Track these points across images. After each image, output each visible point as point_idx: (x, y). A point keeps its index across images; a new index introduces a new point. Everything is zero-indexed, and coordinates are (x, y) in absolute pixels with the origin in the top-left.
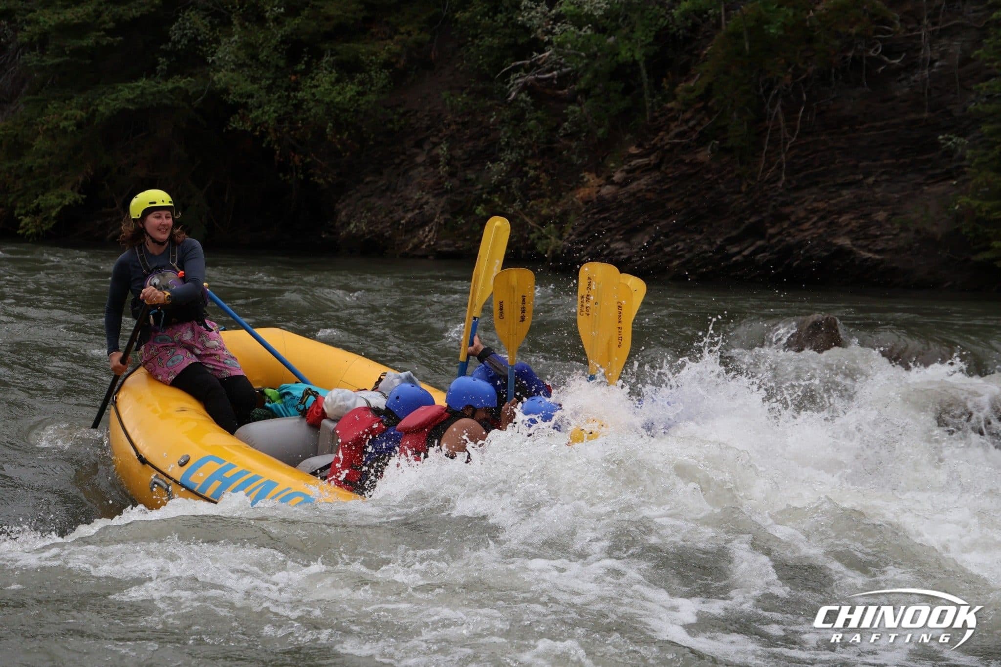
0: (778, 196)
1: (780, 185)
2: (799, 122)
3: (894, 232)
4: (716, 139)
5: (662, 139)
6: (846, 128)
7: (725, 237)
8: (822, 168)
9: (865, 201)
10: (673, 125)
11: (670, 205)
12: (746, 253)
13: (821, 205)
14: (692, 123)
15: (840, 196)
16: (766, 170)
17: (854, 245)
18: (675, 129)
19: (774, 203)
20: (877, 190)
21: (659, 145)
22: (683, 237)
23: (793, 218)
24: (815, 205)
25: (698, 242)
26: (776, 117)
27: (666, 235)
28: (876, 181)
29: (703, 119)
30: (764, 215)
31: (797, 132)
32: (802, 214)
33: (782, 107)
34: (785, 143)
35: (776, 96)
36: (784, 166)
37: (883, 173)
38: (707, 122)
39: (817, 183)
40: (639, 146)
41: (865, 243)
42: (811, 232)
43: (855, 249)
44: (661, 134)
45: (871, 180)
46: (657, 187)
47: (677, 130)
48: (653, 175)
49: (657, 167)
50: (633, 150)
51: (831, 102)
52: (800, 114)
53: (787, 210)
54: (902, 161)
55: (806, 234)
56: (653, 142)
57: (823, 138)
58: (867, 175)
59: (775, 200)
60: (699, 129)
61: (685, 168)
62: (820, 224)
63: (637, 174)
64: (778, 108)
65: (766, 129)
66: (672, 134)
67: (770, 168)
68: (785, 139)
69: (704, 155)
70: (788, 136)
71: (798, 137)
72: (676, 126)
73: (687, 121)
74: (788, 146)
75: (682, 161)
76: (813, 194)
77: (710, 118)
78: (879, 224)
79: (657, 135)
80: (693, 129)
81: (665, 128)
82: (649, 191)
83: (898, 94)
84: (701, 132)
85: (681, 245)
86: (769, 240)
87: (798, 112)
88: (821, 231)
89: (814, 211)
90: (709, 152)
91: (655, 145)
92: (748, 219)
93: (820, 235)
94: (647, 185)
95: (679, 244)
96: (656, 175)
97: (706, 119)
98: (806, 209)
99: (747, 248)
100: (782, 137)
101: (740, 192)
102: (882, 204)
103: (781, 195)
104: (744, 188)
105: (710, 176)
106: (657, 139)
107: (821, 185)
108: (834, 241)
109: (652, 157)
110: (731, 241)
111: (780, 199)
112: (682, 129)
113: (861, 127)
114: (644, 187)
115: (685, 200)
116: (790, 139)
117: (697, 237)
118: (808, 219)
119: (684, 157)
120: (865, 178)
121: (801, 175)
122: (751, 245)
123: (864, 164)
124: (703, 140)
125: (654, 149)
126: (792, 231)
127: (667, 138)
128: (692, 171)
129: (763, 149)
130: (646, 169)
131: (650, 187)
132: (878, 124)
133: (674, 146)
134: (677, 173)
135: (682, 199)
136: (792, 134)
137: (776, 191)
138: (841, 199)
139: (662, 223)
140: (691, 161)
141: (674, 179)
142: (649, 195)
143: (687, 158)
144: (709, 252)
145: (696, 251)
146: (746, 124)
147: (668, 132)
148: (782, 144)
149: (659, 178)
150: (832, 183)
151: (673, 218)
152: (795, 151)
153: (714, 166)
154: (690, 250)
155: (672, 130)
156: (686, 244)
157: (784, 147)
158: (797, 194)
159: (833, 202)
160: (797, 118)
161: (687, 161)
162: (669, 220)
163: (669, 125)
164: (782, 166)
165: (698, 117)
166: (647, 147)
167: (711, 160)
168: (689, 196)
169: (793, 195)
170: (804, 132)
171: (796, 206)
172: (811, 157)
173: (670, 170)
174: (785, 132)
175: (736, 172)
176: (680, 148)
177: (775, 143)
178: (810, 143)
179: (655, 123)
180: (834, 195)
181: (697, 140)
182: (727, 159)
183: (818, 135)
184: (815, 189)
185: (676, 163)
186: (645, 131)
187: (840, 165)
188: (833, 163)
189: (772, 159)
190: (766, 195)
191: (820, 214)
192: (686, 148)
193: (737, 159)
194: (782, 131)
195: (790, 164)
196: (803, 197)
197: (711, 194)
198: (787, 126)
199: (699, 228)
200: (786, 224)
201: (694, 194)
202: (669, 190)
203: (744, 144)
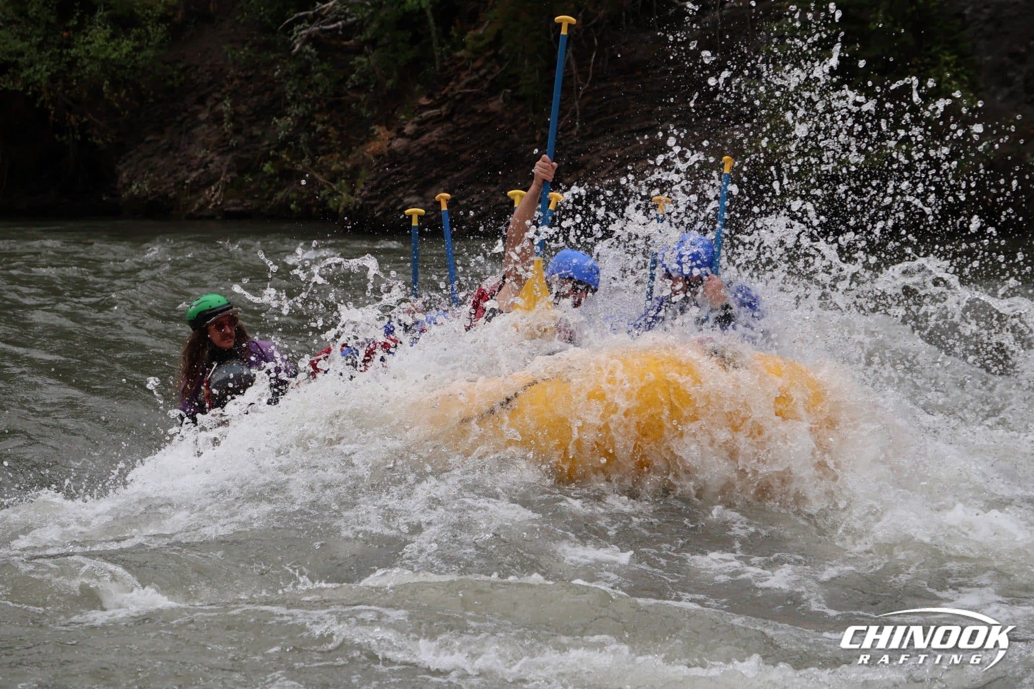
0: (572, 144)
1: (575, 133)
2: (591, 68)
4: (508, 88)
5: (452, 90)
6: (639, 73)
8: (616, 115)
10: (463, 75)
11: (464, 156)
13: (617, 152)
14: (483, 72)
15: (636, 142)
16: (559, 118)
18: (466, 78)
19: (569, 152)
21: (449, 95)
22: (478, 189)
23: (589, 167)
24: (610, 152)
25: (493, 194)
26: (568, 64)
27: (461, 188)
29: (493, 67)
31: (590, 78)
32: (597, 162)
33: (574, 53)
34: (578, 90)
36: (578, 113)
38: (498, 70)
39: (611, 130)
40: (430, 96)
44: (452, 83)
45: (666, 125)
46: (450, 138)
47: (467, 79)
48: (444, 126)
49: (449, 118)
50: (424, 101)
51: (623, 47)
52: (593, 60)
53: (582, 159)
56: (443, 93)
57: (616, 84)
58: (661, 121)
59: (570, 149)
60: (490, 77)
61: (477, 119)
62: (616, 172)
63: (429, 125)
64: (570, 54)
66: (463, 83)
67: (564, 116)
68: (578, 85)
69: (496, 105)
70: (580, 82)
71: (590, 83)
72: (467, 76)
73: (477, 70)
74: (581, 93)
75: (474, 111)
76: (608, 141)
77: (501, 66)
79: (448, 85)
80: (484, 77)
81: (455, 77)
82: (440, 143)
84: (492, 81)
85: (476, 198)
87: (590, 58)
89: (609, 159)
90: (501, 101)
91: (445, 95)
94: (439, 137)
95: (474, 196)
96: (448, 125)
97: (497, 67)
98: (601, 158)
100: (575, 84)
101: (535, 142)
103: (575, 143)
104: (538, 138)
105: (503, 126)
106: (447, 89)
107: (616, 132)
109: (444, 108)
111: (575, 147)
112: (473, 78)
113: (655, 72)
114: (436, 139)
115: (479, 151)
116: (583, 86)
117: (493, 189)
118: (605, 168)
119: (476, 107)
120: (660, 123)
121: (595, 122)
123: (658, 109)
124: (494, 89)
125: (445, 99)
126: (588, 179)
127: (457, 88)
128: (484, 121)
130: (438, 120)
131: (442, 139)
132: (670, 68)
133: (465, 95)
134: (469, 124)
135: (476, 150)
136: (585, 80)
137: (571, 139)
138: (635, 145)
139: (456, 175)
140: (483, 111)
141: (466, 129)
142: (441, 147)
143: (479, 108)
144: (504, 204)
145: (492, 203)
146: (537, 72)
147: (458, 81)
148: (575, 92)
149: (451, 129)
150: (626, 129)
151: (467, 169)
152: (588, 99)
153: (507, 115)
154: (487, 201)
155: (462, 80)
156: (481, 197)
157: (578, 94)
158: (592, 142)
159: (627, 149)
160: (589, 64)
161: (480, 111)
162: (463, 172)
163: (459, 75)
164: (575, 113)
165: (489, 65)
166: (438, 97)
167: (503, 109)
168: (482, 147)
169: (588, 143)
170: (597, 78)
171: (591, 154)
172: (605, 103)
173: (462, 121)
174: (577, 79)
175: (530, 121)
176: (471, 97)
177: (568, 90)
178: (603, 89)
179: (445, 73)
180: (629, 142)
181: (488, 89)
182: (520, 107)
183: (611, 81)
184: (610, 137)
185: (468, 113)
186: (435, 82)
187: (635, 111)
188: (627, 109)
189: (566, 107)
190: (561, 144)
191: (616, 162)
192: (478, 98)
193: (530, 108)
194: (575, 77)
195: (584, 111)
196: (598, 145)
197: (505, 144)
198: (580, 72)
199: (494, 180)
200: (582, 173)
201: (488, 145)
202: (462, 142)
203: (536, 92)
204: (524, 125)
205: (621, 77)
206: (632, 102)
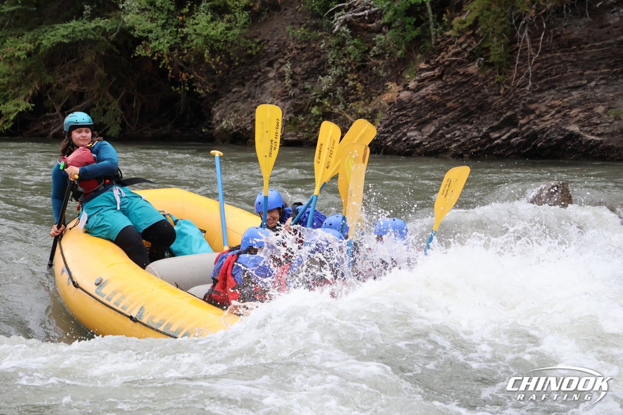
0: (526, 96)
1: (528, 88)
2: (541, 43)
3: (610, 121)
4: (482, 57)
5: (443, 58)
6: (575, 47)
7: (489, 127)
8: (557, 77)
9: (589, 99)
10: (450, 47)
11: (449, 104)
12: (504, 137)
13: (558, 102)
14: (464, 46)
15: (571, 95)
16: (517, 78)
17: (581, 131)
18: (452, 50)
19: (523, 102)
20: (598, 91)
21: (441, 62)
22: (459, 127)
23: (537, 112)
24: (553, 102)
25: (470, 130)
26: (524, 40)
27: (447, 126)
28: (596, 85)
29: (472, 43)
30: (517, 110)
31: (539, 51)
32: (544, 109)
33: (529, 33)
34: (531, 59)
35: (524, 25)
36: (531, 75)
37: (601, 79)
38: (475, 45)
39: (554, 87)
40: (427, 62)
41: (589, 129)
42: (550, 122)
43: (582, 133)
44: (442, 54)
45: (593, 84)
46: (440, 91)
47: (454, 51)
48: (437, 83)
49: (440, 77)
50: (423, 66)
51: (564, 29)
52: (542, 38)
53: (533, 106)
54: (615, 70)
55: (547, 123)
56: (436, 60)
57: (558, 55)
59: (524, 100)
60: (469, 50)
61: (459, 78)
62: (557, 116)
63: (426, 82)
64: (526, 34)
65: (518, 49)
66: (450, 54)
67: (520, 77)
68: (531, 55)
69: (473, 68)
70: (533, 53)
71: (540, 54)
72: (453, 48)
73: (461, 44)
74: (533, 61)
75: (457, 73)
76: (551, 94)
77: (477, 42)
78: (599, 116)
79: (439, 55)
80: (465, 49)
81: (445, 49)
82: (433, 94)
83: (611, 22)
84: (471, 52)
85: (458, 133)
86: (521, 128)
87: (540, 36)
88: (558, 121)
89: (552, 107)
90: (477, 66)
91: (438, 62)
92: (505, 113)
93: (557, 124)
94: (433, 91)
95: (456, 132)
96: (439, 83)
97: (475, 43)
98: (546, 106)
99: (504, 134)
100: (529, 55)
101: (500, 94)
102: (601, 101)
103: (528, 95)
104: (502, 91)
105: (478, 83)
106: (439, 57)
107: (557, 89)
108: (567, 128)
109: (436, 70)
110: (493, 129)
111: (528, 99)
112: (457, 50)
113: (585, 46)
114: (431, 92)
115: (460, 100)
116: (534, 56)
117: (469, 127)
118: (548, 113)
119: (459, 70)
120: (589, 82)
121: (543, 81)
122: (508, 132)
123: (588, 72)
124: (472, 58)
125: (437, 64)
126: (537, 121)
127: (446, 57)
128: (465, 80)
129: (515, 63)
130: (432, 79)
131: (435, 92)
132: (597, 44)
133: (452, 62)
134: (454, 82)
135: (458, 100)
136: (536, 52)
137: (525, 93)
138: (571, 98)
139: (444, 117)
140: (464, 73)
141: (452, 85)
142: (434, 98)
143: (461, 71)
144: (478, 137)
145: (469, 137)
146: (503, 45)
147: (447, 52)
148: (529, 60)
149: (441, 85)
150: (565, 86)
151: (451, 114)
152: (539, 64)
153: (480, 76)
154: (464, 136)
155: (450, 51)
156: (462, 132)
157: (531, 61)
158: (540, 95)
159: (566, 100)
160: (540, 41)
161: (461, 73)
162: (449, 115)
163: (448, 48)
164: (529, 75)
165: (469, 41)
166: (432, 63)
167: (478, 72)
168: (463, 98)
169: (537, 96)
170: (545, 51)
171: (539, 103)
172: (550, 68)
173: (449, 80)
174: (530, 51)
175: (496, 80)
176: (456, 63)
177: (524, 59)
178: (549, 58)
179: (438, 46)
180: (566, 95)
181: (468, 58)
182: (490, 70)
183: (555, 53)
184: (553, 91)
185: (453, 74)
186: (430, 52)
187: (570, 73)
188: (565, 72)
189: (522, 70)
190: (518, 96)
191: (556, 109)
192: (460, 64)
193: (497, 71)
194: (529, 50)
195: (535, 74)
196: (544, 97)
197: (479, 96)
198: (532, 47)
199: (471, 121)
200: (532, 117)
201: (466, 96)
202: (448, 94)
203: (502, 60)
204: (492, 83)
205: (562, 50)
206: (569, 67)
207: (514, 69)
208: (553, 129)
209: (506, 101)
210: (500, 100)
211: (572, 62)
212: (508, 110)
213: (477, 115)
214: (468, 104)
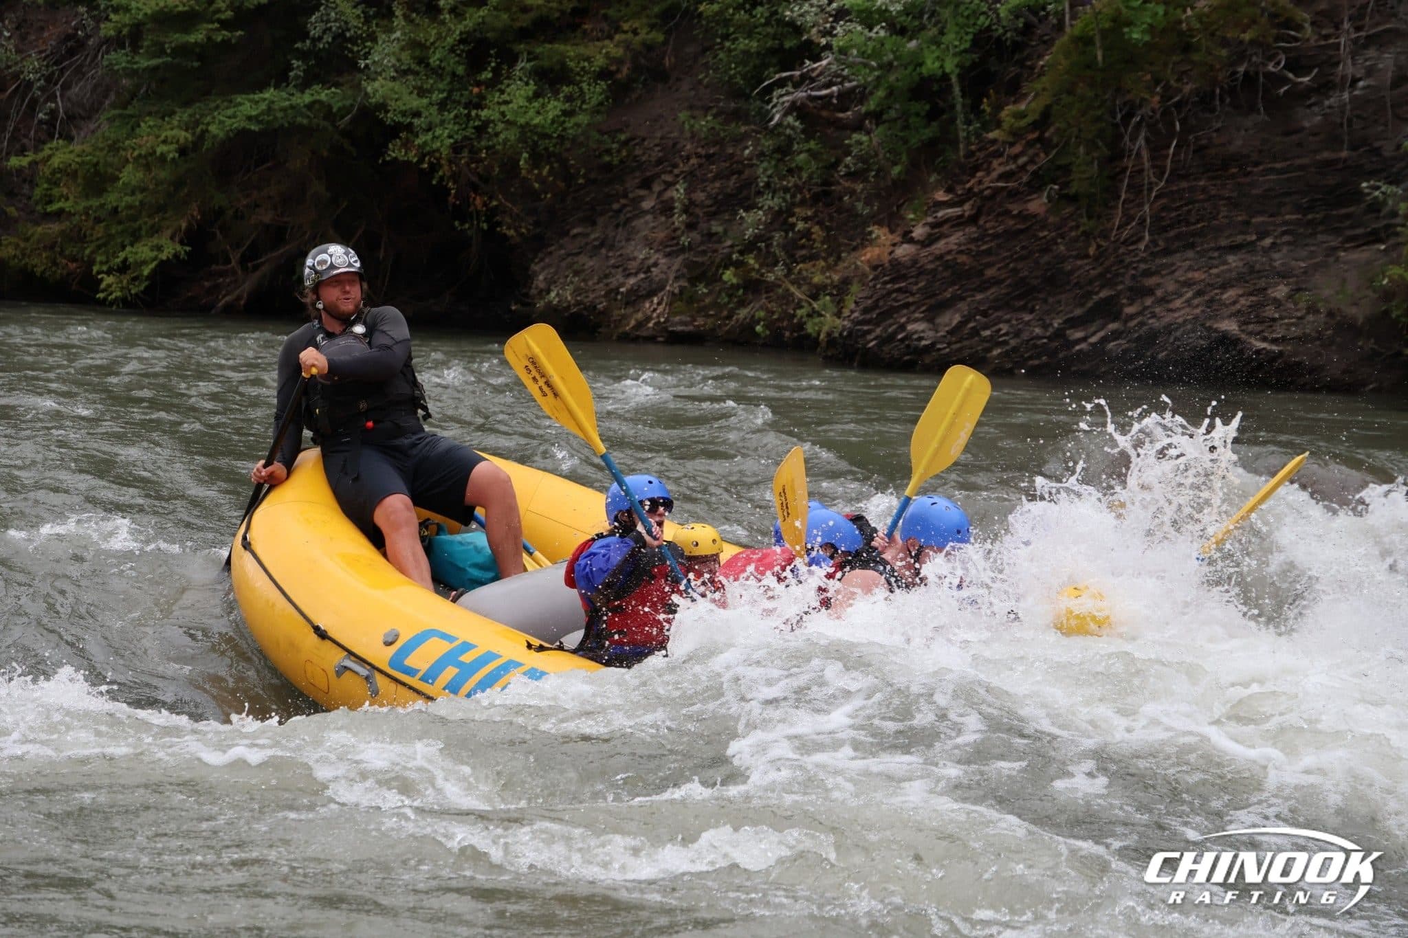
0: (1138, 262)
1: (1142, 247)
2: (1169, 161)
3: (1299, 314)
4: (1055, 183)
5: (980, 182)
6: (1234, 170)
7: (1065, 318)
8: (1200, 225)
9: (1259, 272)
10: (995, 163)
11: (990, 273)
12: (1093, 340)
13: (1197, 275)
14: (1022, 160)
15: (1225, 263)
16: (1122, 226)
17: (1243, 331)
18: (998, 167)
19: (1133, 272)
20: (1276, 256)
21: (976, 190)
22: (1008, 317)
23: (1159, 293)
24: (1190, 275)
25: (1028, 323)
26: (1138, 154)
27: (985, 314)
28: (1274, 244)
29: (1037, 155)
30: (1120, 287)
31: (1166, 176)
32: (1171, 287)
33: (1147, 140)
34: (1150, 190)
35: (1139, 124)
36: (1148, 221)
37: (1284, 233)
38: (1043, 159)
39: (1192, 246)
40: (949, 190)
41: (1258, 328)
42: (1183, 312)
43: (1243, 336)
44: (979, 174)
45: (1268, 241)
46: (972, 247)
47: (1002, 169)
48: (967, 230)
49: (973, 220)
50: (941, 196)
51: (1215, 135)
52: (1172, 150)
53: (1150, 282)
54: (1310, 217)
55: (1176, 315)
56: (968, 186)
57: (1202, 183)
58: (1262, 237)
59: (1135, 268)
60: (1032, 168)
61: (1011, 222)
62: (1196, 302)
63: (945, 229)
64: (1141, 141)
65: (1124, 170)
66: (995, 175)
67: (1128, 224)
68: (1150, 183)
69: (1037, 205)
70: (1154, 179)
71: (1167, 181)
72: (1000, 164)
73: (1015, 158)
74: (1154, 194)
75: (1007, 212)
76: (1187, 260)
77: (1047, 154)
78: (1277, 303)
79: (973, 176)
80: (1023, 168)
81: (985, 166)
82: (960, 252)
83: (1307, 124)
84: (1035, 173)
85: (1004, 328)
86: (1126, 322)
87: (1169, 147)
88: (1198, 311)
89: (1188, 284)
90: (1045, 200)
91: (970, 189)
92: (1097, 293)
93: (1197, 317)
94: (959, 245)
95: (1001, 326)
96: (972, 230)
97: (1042, 155)
98: (1177, 281)
99: (1094, 333)
100: (1146, 181)
101: (1087, 256)
102: (1284, 275)
103: (1143, 260)
104: (1092, 251)
105: (1046, 233)
106: (972, 182)
107: (1198, 249)
108: (1215, 326)
109: (967, 206)
110: (1073, 323)
111: (1143, 266)
112: (1008, 168)
113: (1255, 169)
114: (955, 247)
115: (1011, 265)
116: (1157, 184)
117: (1027, 317)
118: (1181, 296)
119: (1010, 207)
120: (1260, 238)
121: (1172, 234)
122: (1101, 329)
123: (1259, 219)
124: (1037, 183)
125: (969, 194)
126: (1157, 310)
127: (987, 181)
128: (1021, 226)
129: (1119, 197)
130: (959, 223)
131: (963, 248)
132: (1278, 166)
133: (997, 191)
134: (1000, 229)
135: (1007, 264)
136: (1160, 178)
137: (1136, 255)
138: (1225, 267)
139: (979, 297)
140: (1020, 212)
141: (996, 236)
142: (962, 258)
143: (1015, 209)
144: (1042, 338)
145: (1025, 336)
146: (1096, 163)
147: (988, 172)
148: (1146, 191)
149: (975, 236)
150: (1212, 245)
151: (992, 290)
152: (1164, 201)
153: (1051, 219)
154: (1017, 334)
155: (994, 170)
156: (1012, 326)
157: (1149, 195)
158: (1165, 260)
159: (1214, 271)
160: (1167, 156)
161: (1015, 212)
162: (989, 293)
163: (990, 163)
164: (1145, 220)
165: (1031, 152)
166: (960, 192)
167: (1047, 211)
168: (1016, 260)
169: (1158, 261)
170: (1176, 176)
171: (1163, 276)
172: (1186, 208)
173: (990, 225)
174: (1149, 175)
175: (1081, 229)
176: (1005, 194)
177: (1136, 189)
178: (1184, 189)
179: (972, 160)
180: (1215, 262)
181: (1028, 184)
182: (1069, 210)
183: (1195, 180)
184: (1190, 254)
185: (999, 215)
186: (957, 171)
187: (1226, 221)
188: (1215, 218)
189: (1132, 212)
190: (1122, 261)
191: (1196, 288)
192: (1013, 195)
193: (1084, 211)
194: (1146, 173)
195: (1157, 218)
196: (1173, 264)
197: (1046, 259)
198: (1153, 167)
199: (1030, 305)
200: (1149, 301)
201: (1023, 258)
202: (988, 252)
203: (1093, 190)
204: (1073, 234)
205: (1210, 174)
206: (1223, 209)
207: (1116, 207)
208: (1189, 327)
209: (1099, 270)
210: (1087, 268)
211: (1229, 198)
212: (1102, 287)
213: (1041, 296)
214: (1026, 273)
